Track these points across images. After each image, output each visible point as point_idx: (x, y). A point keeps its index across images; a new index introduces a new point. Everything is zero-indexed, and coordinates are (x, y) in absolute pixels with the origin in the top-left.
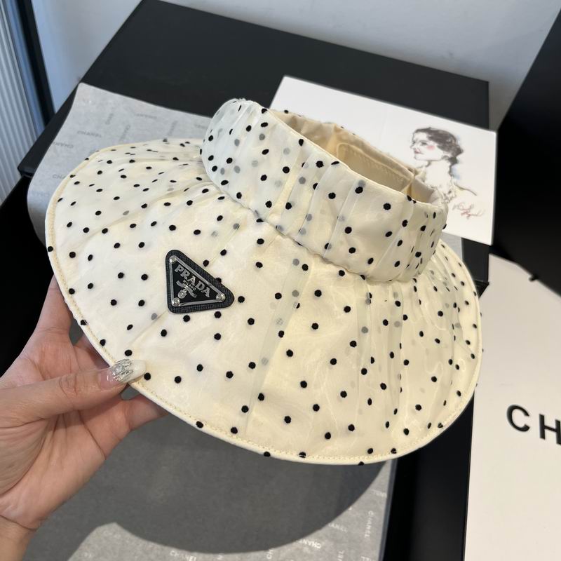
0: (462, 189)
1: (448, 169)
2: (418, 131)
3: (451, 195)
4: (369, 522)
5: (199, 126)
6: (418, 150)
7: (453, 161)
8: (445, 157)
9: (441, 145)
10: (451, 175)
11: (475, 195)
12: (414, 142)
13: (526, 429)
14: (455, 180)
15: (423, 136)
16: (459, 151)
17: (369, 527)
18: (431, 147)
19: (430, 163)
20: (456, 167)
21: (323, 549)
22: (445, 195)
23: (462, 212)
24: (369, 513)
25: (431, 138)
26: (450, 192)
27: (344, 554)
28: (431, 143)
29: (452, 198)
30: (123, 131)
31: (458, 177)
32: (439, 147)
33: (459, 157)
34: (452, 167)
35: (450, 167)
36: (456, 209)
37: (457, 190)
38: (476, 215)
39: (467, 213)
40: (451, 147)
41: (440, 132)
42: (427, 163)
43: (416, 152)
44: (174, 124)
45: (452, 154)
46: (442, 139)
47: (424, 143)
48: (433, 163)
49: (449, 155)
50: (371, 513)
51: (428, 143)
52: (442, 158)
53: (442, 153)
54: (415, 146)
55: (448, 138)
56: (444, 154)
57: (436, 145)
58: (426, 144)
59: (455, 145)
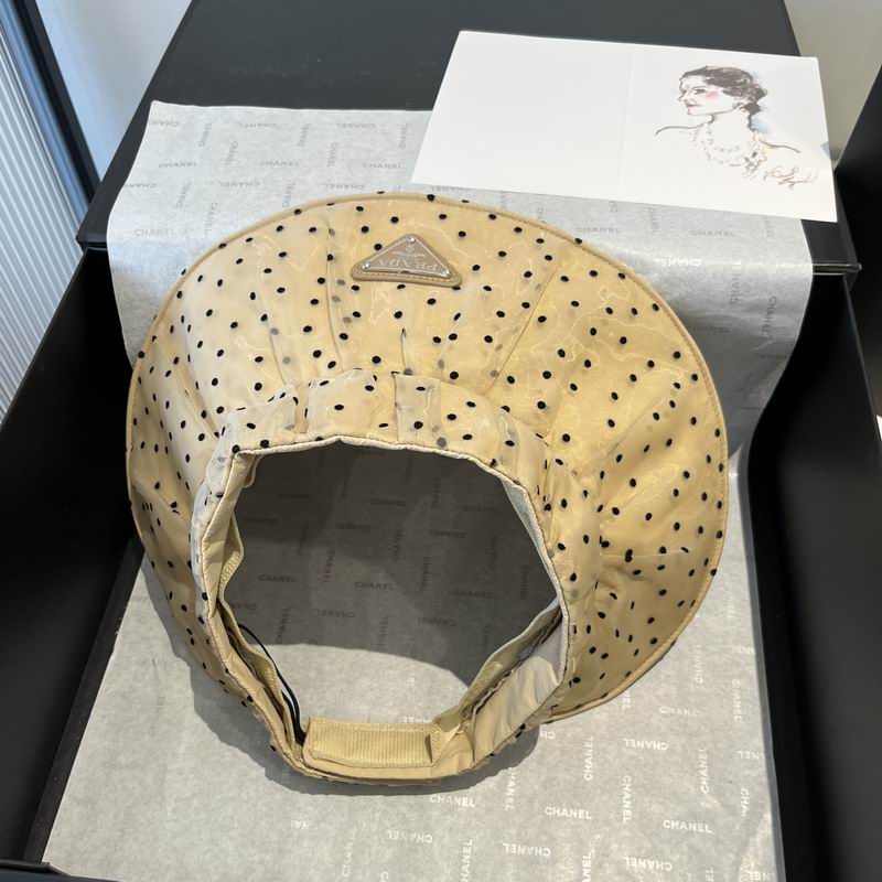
0: (773, 146)
1: (748, 122)
2: (686, 75)
3: (757, 158)
4: (737, 696)
5: (345, 126)
6: (692, 103)
7: (753, 109)
8: (739, 104)
9: (729, 89)
10: (753, 130)
11: (798, 152)
12: (684, 92)
14: (759, 136)
15: (698, 81)
16: (760, 93)
17: (738, 705)
18: (713, 94)
19: (713, 116)
21: (672, 751)
23: (781, 180)
24: (733, 682)
25: (710, 82)
26: (755, 154)
27: (708, 752)
28: (713, 88)
29: (759, 163)
30: (227, 151)
31: (765, 131)
32: (724, 92)
33: (760, 102)
34: (753, 117)
35: (749, 118)
36: (768, 178)
37: (767, 149)
38: (805, 182)
39: (788, 180)
40: (744, 89)
41: (724, 71)
42: (710, 118)
43: (689, 105)
44: (305, 128)
45: (750, 99)
46: (729, 81)
47: (700, 91)
48: (718, 116)
49: (745, 101)
50: (737, 682)
51: (706, 89)
52: (734, 108)
53: (731, 100)
54: (686, 97)
55: (738, 77)
56: (736, 102)
57: (721, 89)
58: (703, 91)
59: (753, 86)
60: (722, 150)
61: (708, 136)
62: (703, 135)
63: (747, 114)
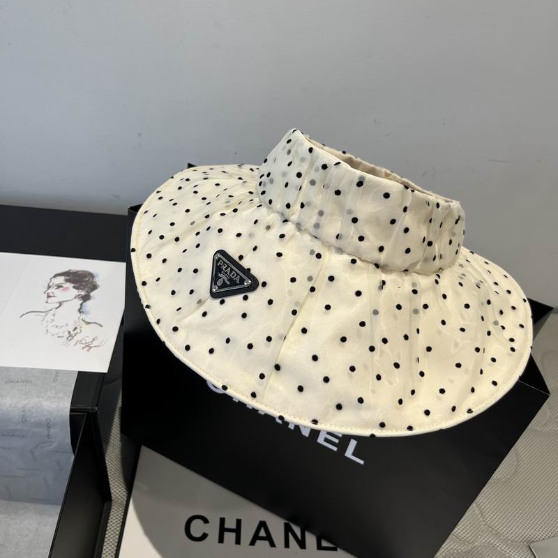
0: (88, 323)
1: (79, 307)
2: (55, 276)
3: (76, 331)
6: (52, 295)
7: (86, 298)
8: (80, 295)
9: (77, 285)
10: (80, 312)
11: (101, 326)
12: (49, 287)
13: (204, 536)
14: (83, 316)
15: (61, 280)
16: (95, 287)
18: (66, 289)
19: (61, 304)
20: (88, 303)
22: (69, 332)
23: (84, 346)
25: (67, 281)
26: (75, 329)
29: (76, 334)
31: (87, 313)
32: (74, 287)
33: (91, 294)
34: (84, 304)
35: (81, 305)
36: (78, 345)
37: (84, 325)
38: (98, 346)
39: (89, 346)
40: (87, 285)
41: (79, 273)
42: (58, 305)
43: (49, 296)
45: (87, 292)
47: (59, 287)
48: (64, 304)
49: (83, 293)
51: (64, 285)
52: (75, 298)
53: (76, 292)
54: (50, 291)
55: (85, 277)
56: (78, 294)
57: (73, 285)
58: (61, 287)
59: (92, 283)
60: (57, 327)
61: (52, 317)
62: (50, 316)
63: (82, 301)
